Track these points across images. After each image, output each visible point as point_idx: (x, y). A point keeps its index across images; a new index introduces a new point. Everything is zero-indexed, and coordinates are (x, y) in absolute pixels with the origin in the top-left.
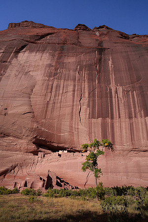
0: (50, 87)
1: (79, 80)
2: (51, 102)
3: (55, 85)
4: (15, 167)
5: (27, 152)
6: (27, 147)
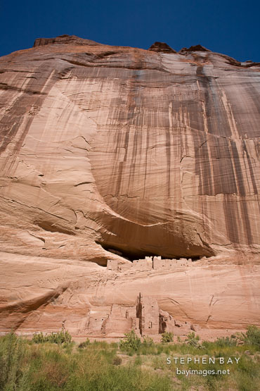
0: (123, 137)
1: (175, 126)
2: (128, 164)
3: (131, 134)
4: (64, 289)
5: (85, 260)
6: (84, 250)
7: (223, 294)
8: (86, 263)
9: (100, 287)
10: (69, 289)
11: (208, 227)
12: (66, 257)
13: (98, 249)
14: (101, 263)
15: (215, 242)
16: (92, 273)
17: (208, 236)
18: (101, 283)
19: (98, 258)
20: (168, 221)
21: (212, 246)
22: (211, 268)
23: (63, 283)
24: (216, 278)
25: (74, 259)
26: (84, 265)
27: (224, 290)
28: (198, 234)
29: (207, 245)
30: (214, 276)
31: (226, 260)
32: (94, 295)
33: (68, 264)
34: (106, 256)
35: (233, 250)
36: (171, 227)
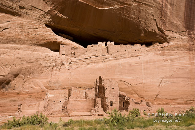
4: (16, 76)
5: (35, 45)
6: (34, 33)
7: (171, 77)
8: (37, 48)
9: (54, 72)
10: (21, 75)
11: (166, 13)
12: (13, 41)
13: (49, 33)
14: (54, 48)
15: (170, 29)
16: (44, 58)
17: (164, 22)
18: (55, 68)
19: (50, 42)
20: (125, 4)
21: (167, 33)
22: (164, 54)
23: (14, 69)
24: (167, 63)
25: (23, 44)
26: (35, 51)
27: (173, 73)
28: (155, 20)
29: (162, 31)
30: (165, 61)
31: (179, 47)
32: (49, 80)
33: (16, 49)
34: (58, 40)
35: (186, 38)
36: (128, 11)
